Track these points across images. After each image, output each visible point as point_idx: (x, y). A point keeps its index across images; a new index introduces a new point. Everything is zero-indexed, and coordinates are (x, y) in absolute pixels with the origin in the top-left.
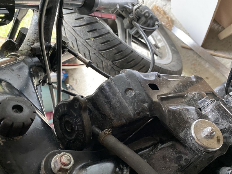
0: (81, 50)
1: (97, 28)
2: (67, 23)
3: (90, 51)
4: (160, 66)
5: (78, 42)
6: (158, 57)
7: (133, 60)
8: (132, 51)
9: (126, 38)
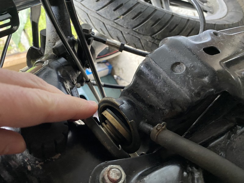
0: (112, 34)
1: (123, 3)
2: (88, 9)
3: (123, 32)
4: (214, 23)
5: (106, 26)
6: (208, 13)
7: (177, 25)
8: (173, 16)
9: (161, 3)
